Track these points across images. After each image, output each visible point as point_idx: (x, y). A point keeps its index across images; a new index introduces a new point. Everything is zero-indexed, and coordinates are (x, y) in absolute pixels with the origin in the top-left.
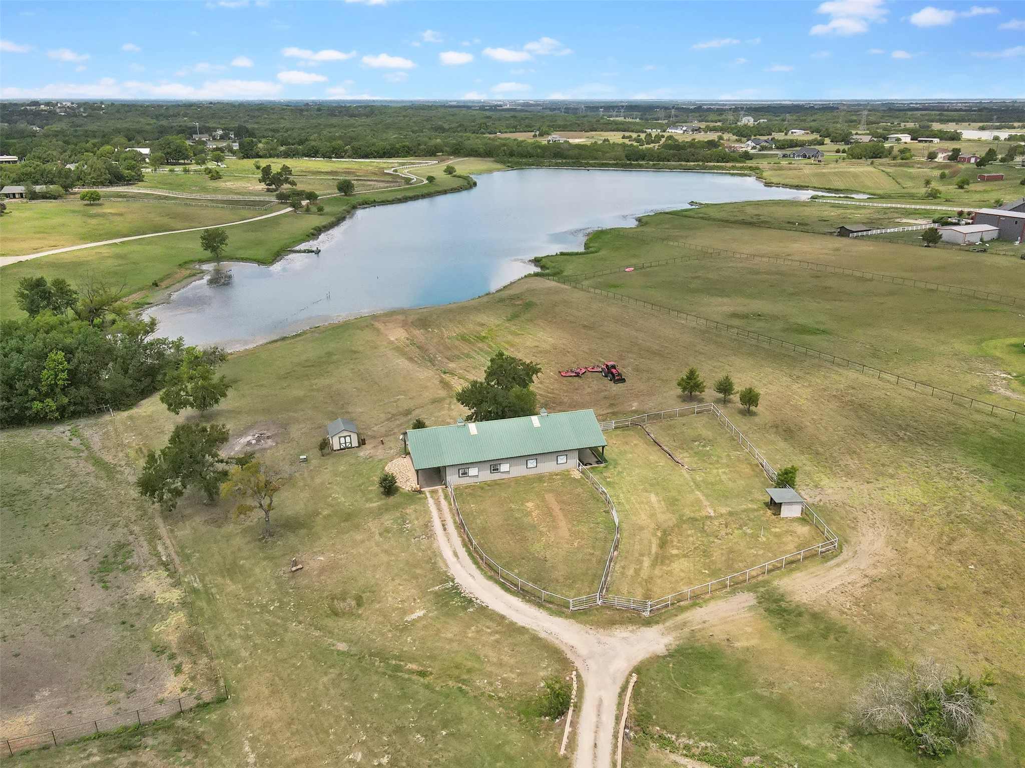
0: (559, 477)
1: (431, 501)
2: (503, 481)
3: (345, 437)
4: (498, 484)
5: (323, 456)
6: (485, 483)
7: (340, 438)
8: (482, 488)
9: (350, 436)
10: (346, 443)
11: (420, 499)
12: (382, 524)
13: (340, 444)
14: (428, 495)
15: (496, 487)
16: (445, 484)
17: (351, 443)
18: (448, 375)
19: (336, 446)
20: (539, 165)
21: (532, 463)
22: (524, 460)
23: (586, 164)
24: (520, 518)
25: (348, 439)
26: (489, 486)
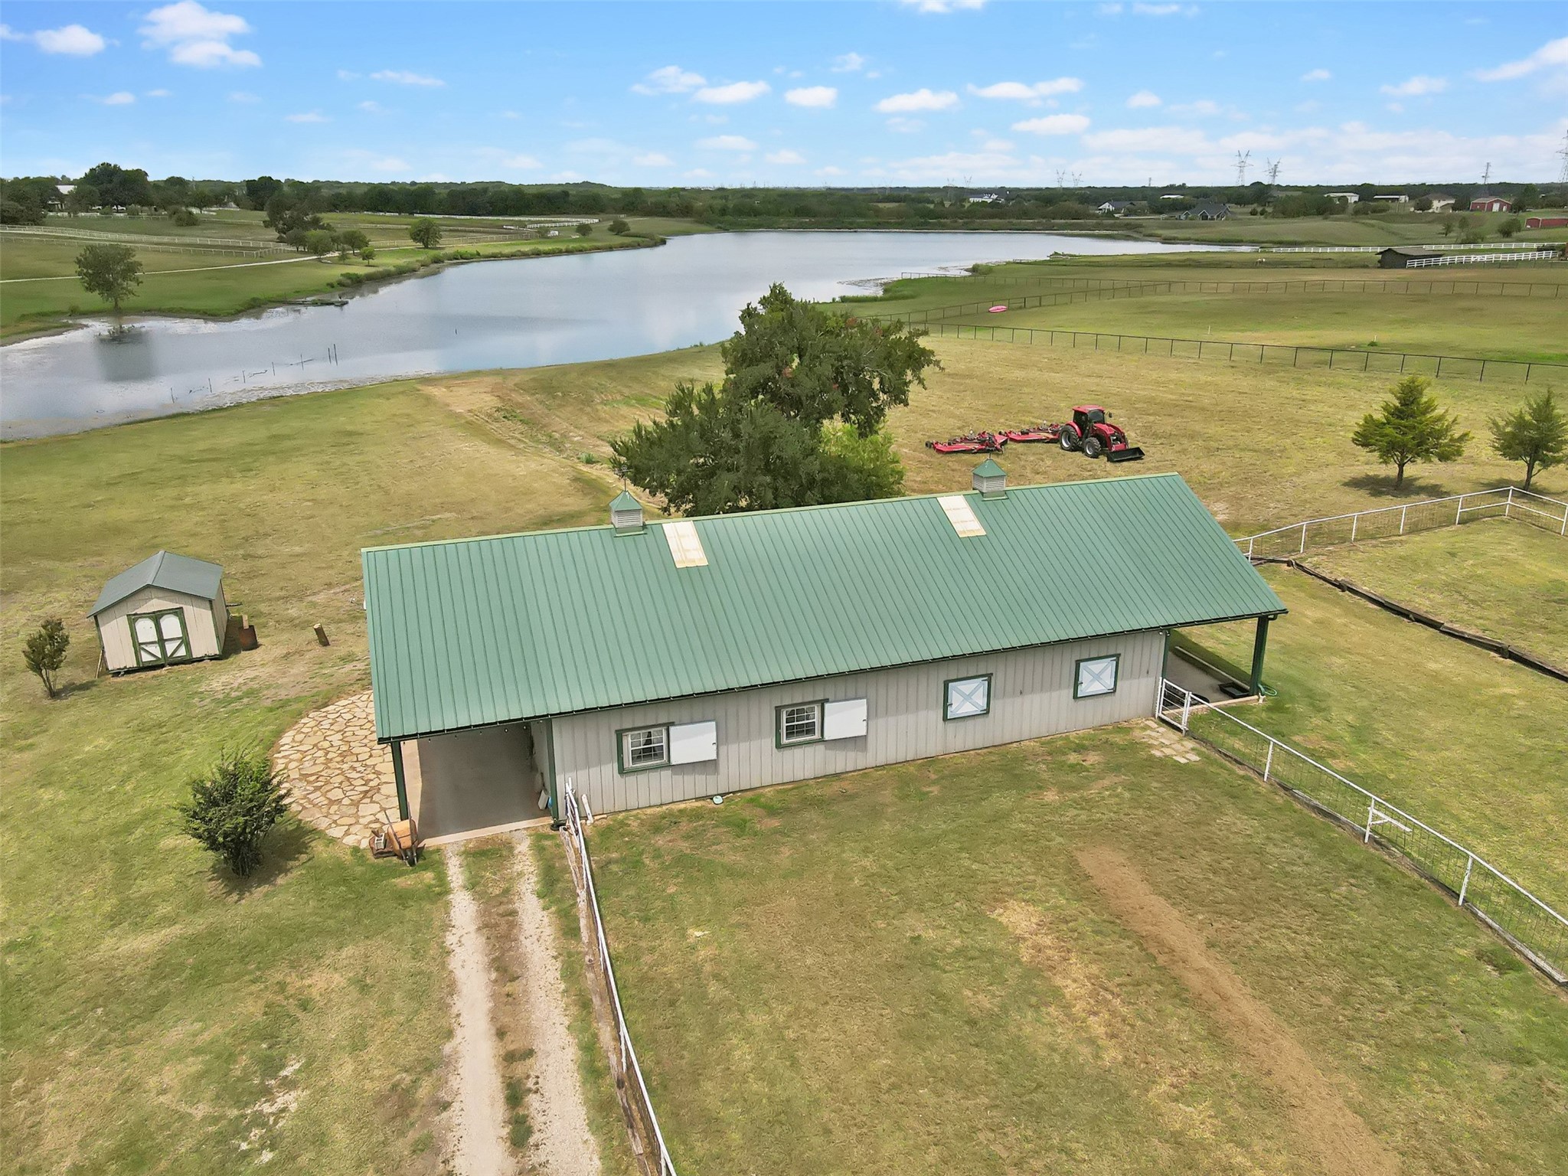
0: (1093, 758)
1: (463, 908)
2: (837, 786)
3: (156, 617)
4: (818, 803)
5: (54, 694)
6: (751, 796)
7: (133, 619)
8: (740, 827)
9: (178, 612)
10: (161, 641)
11: (403, 898)
12: (129, 1087)
13: (138, 647)
14: (456, 873)
15: (812, 815)
16: (551, 810)
17: (185, 641)
18: (598, 466)
19: (120, 655)
20: (771, 227)
21: (967, 697)
22: (929, 686)
23: (851, 223)
24: (996, 1020)
25: (171, 626)
26: (772, 812)
